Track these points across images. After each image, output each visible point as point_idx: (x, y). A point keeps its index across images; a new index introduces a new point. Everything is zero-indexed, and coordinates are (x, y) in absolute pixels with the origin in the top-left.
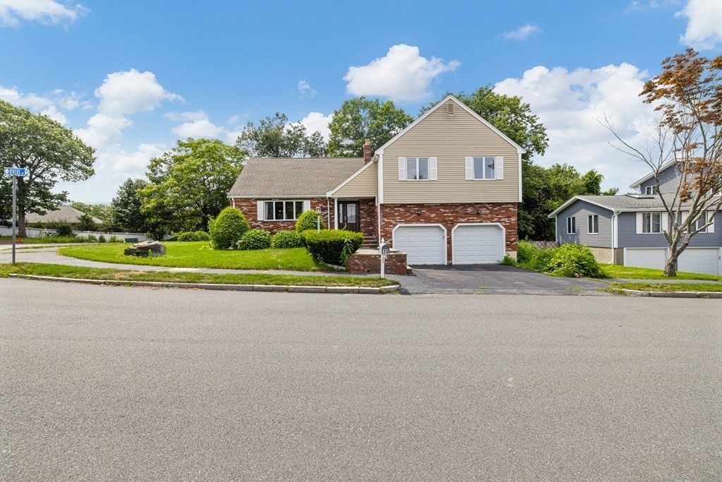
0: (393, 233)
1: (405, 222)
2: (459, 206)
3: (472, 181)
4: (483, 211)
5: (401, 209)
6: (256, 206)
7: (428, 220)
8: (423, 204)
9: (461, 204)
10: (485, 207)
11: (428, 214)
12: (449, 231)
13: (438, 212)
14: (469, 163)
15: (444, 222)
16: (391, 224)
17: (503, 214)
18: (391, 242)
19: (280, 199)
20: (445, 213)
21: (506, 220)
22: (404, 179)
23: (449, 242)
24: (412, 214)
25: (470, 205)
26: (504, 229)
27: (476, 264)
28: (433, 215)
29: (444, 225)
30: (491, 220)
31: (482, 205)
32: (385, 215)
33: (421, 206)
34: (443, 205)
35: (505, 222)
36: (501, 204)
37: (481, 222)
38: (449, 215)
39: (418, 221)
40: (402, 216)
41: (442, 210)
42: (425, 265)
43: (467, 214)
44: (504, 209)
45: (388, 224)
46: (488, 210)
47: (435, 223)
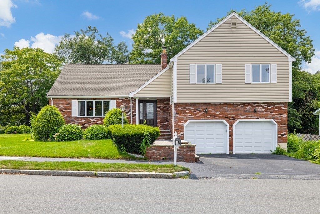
0: (185, 126)
1: (195, 118)
2: (239, 105)
3: (251, 84)
4: (260, 109)
5: (191, 108)
6: (70, 104)
7: (214, 117)
8: (209, 104)
9: (241, 104)
10: (261, 106)
11: (213, 111)
12: (231, 126)
13: (221, 110)
14: (249, 69)
15: (226, 118)
16: (183, 119)
17: (276, 112)
18: (183, 135)
19: (91, 99)
20: (227, 111)
21: (278, 117)
22: (194, 83)
23: (231, 135)
24: (200, 111)
25: (249, 104)
26: (276, 124)
27: (252, 154)
28: (218, 113)
29: (227, 121)
30: (266, 116)
31: (259, 104)
32: (178, 113)
33: (208, 105)
34: (226, 104)
35: (277, 119)
36: (274, 104)
37: (258, 118)
38: (231, 112)
39: (205, 117)
40: (192, 113)
41: (226, 108)
42: (211, 154)
43: (246, 112)
44: (276, 107)
45: (180, 120)
46: (264, 108)
47: (219, 119)
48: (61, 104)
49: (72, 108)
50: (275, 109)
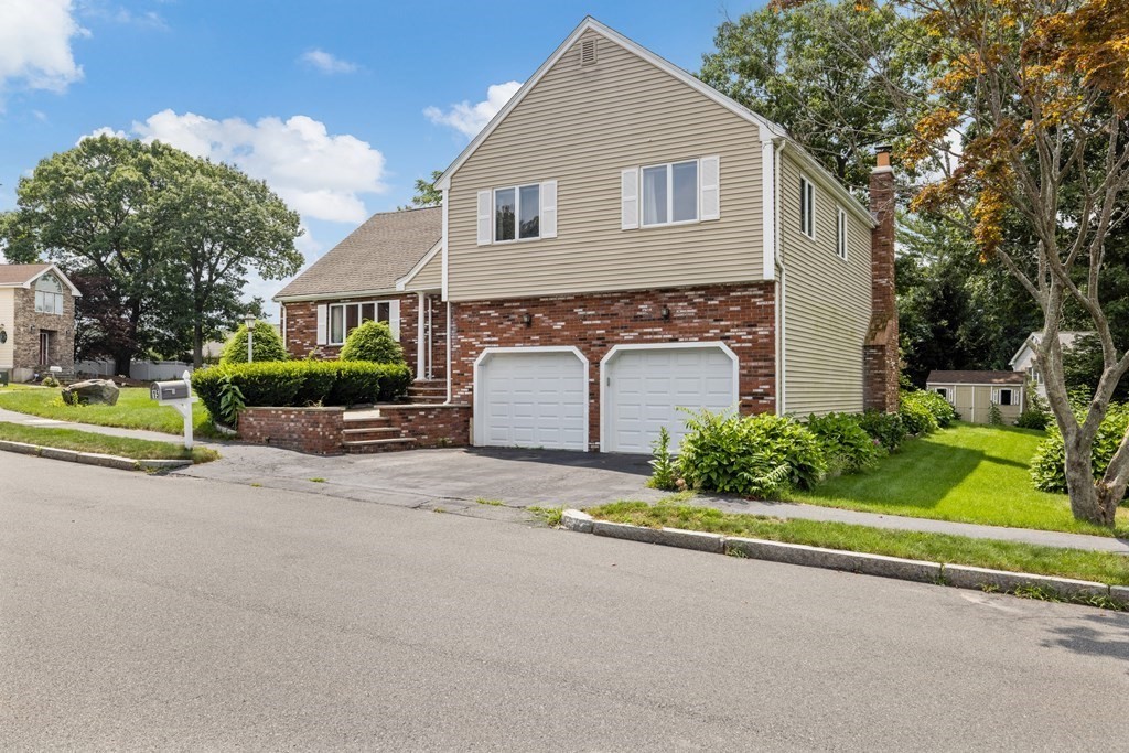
0: (476, 365)
1: (502, 343)
2: (617, 300)
3: (639, 230)
4: (681, 310)
5: (493, 313)
6: (314, 315)
7: (549, 337)
8: (536, 299)
9: (625, 294)
10: (684, 299)
11: (547, 322)
12: (595, 365)
13: (569, 317)
14: (632, 182)
15: (583, 341)
16: (472, 347)
17: (734, 315)
18: (471, 390)
19: (352, 299)
20: (585, 318)
21: (743, 333)
23: (594, 394)
24: (514, 322)
25: (647, 294)
26: (735, 358)
28: (559, 325)
29: (583, 350)
30: (700, 333)
31: (676, 293)
32: (461, 329)
33: (533, 302)
34: (582, 299)
35: (739, 339)
36: (726, 289)
37: (676, 340)
38: (596, 324)
39: (527, 341)
40: (494, 329)
41: (580, 311)
42: (541, 449)
43: (638, 320)
44: (736, 301)
45: (467, 347)
46: (693, 305)
47: (563, 344)
48: (301, 316)
49: (319, 324)
50: (732, 306)
